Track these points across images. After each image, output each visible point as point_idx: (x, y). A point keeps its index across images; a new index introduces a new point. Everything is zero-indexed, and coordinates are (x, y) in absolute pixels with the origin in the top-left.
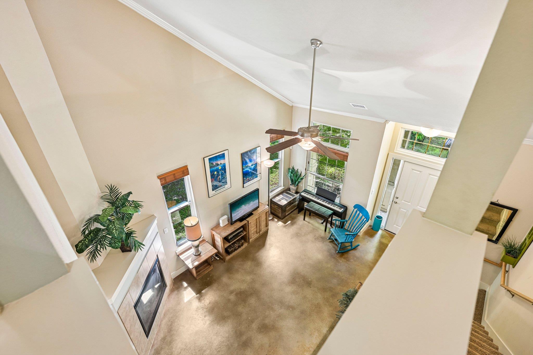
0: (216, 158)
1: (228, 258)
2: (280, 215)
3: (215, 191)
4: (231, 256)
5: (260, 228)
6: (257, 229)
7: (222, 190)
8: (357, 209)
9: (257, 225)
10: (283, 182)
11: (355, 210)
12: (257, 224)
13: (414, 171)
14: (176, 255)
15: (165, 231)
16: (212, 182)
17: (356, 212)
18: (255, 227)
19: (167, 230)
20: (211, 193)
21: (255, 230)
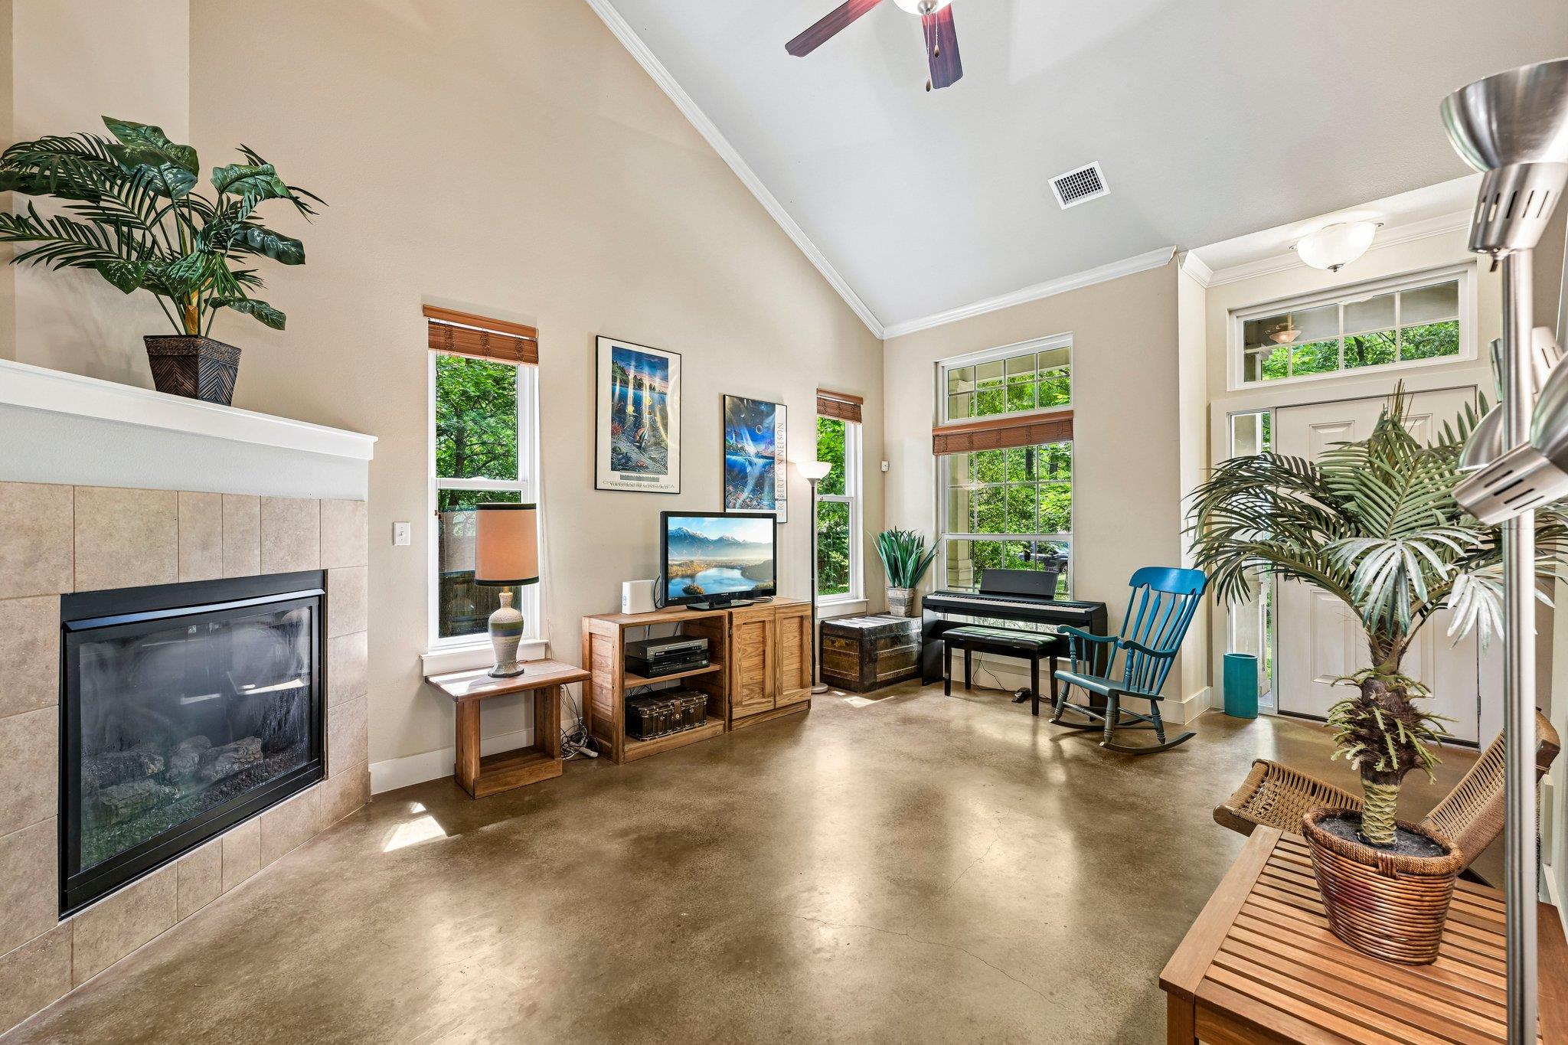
0: (640, 359)
1: (633, 748)
2: (854, 675)
3: (622, 477)
4: (648, 744)
5: (778, 675)
6: (764, 674)
7: (646, 483)
8: (1146, 586)
9: (764, 654)
10: (865, 582)
11: (1140, 592)
12: (764, 651)
13: (1322, 431)
14: (417, 671)
15: (397, 532)
16: (613, 434)
17: (1147, 596)
18: (757, 660)
19: (405, 535)
20: (609, 477)
21: (757, 675)
